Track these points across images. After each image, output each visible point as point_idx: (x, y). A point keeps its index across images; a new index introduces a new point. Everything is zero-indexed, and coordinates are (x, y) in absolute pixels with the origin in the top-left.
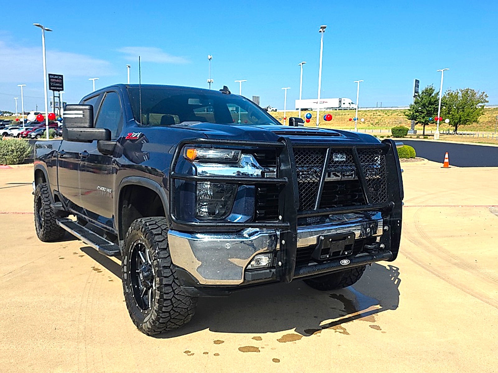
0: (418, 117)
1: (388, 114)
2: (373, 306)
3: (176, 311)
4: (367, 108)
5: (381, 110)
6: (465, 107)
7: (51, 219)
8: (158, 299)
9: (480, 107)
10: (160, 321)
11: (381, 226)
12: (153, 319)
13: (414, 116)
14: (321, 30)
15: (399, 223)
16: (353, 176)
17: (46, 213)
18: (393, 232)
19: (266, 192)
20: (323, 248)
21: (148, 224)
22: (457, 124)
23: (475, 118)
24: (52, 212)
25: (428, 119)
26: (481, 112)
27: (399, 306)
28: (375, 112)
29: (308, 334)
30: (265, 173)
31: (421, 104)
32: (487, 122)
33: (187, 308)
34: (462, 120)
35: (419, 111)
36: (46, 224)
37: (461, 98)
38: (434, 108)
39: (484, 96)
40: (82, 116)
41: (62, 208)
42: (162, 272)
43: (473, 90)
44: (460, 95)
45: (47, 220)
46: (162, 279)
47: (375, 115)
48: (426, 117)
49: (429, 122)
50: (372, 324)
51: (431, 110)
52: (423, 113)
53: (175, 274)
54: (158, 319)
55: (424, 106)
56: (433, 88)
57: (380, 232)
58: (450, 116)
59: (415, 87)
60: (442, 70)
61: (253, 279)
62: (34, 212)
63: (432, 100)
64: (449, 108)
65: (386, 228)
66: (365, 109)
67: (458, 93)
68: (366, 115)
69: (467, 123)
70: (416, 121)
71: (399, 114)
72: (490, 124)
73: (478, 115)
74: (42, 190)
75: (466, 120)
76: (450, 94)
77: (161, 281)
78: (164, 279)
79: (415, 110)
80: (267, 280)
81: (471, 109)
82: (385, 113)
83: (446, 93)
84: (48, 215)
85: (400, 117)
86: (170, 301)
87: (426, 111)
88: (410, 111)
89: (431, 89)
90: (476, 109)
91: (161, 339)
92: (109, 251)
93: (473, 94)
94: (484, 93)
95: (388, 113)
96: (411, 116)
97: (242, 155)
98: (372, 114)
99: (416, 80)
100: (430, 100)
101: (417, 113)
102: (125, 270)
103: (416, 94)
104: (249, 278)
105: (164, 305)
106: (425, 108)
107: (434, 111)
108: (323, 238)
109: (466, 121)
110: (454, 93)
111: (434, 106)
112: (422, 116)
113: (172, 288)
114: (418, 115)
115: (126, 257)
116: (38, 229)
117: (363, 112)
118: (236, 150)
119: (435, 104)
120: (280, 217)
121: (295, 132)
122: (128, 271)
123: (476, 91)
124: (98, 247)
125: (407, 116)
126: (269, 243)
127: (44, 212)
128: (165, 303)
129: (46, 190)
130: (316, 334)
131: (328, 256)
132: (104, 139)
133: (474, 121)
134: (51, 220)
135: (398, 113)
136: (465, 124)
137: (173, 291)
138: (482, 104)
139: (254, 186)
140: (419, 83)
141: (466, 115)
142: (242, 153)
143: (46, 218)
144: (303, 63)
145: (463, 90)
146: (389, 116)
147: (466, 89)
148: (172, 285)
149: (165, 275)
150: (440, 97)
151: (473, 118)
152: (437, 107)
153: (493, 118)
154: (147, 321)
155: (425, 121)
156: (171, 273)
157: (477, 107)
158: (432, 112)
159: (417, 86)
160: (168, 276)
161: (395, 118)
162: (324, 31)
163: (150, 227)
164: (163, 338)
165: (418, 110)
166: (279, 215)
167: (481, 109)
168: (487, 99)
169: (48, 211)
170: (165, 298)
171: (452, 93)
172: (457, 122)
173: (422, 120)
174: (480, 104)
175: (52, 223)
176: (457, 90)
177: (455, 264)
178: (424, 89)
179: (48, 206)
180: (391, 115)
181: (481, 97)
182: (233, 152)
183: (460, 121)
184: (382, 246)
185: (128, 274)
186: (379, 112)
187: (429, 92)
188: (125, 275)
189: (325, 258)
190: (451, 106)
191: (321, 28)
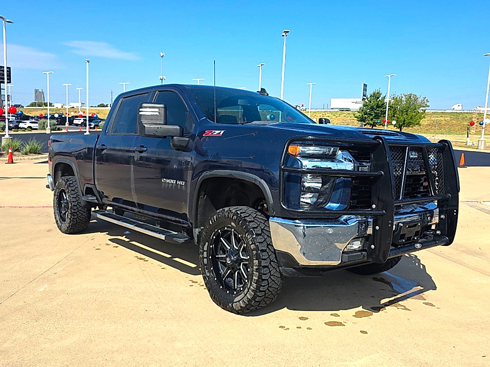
0: (366, 119)
1: (337, 116)
2: (415, 287)
3: (270, 290)
4: (316, 109)
5: (330, 111)
6: (408, 110)
7: (78, 211)
8: (257, 280)
9: (422, 111)
10: (256, 300)
11: (437, 215)
12: (249, 297)
13: (363, 118)
14: (284, 34)
15: (455, 212)
16: (419, 171)
17: (74, 205)
18: (449, 220)
19: (358, 184)
20: (401, 233)
21: (239, 212)
22: (402, 126)
23: (418, 121)
24: (79, 205)
25: (376, 121)
26: (423, 116)
27: (437, 286)
28: (324, 113)
29: (376, 311)
30: (360, 168)
31: (370, 106)
32: (427, 125)
33: (277, 288)
34: (406, 122)
35: (368, 113)
36: (72, 217)
37: (405, 102)
38: (381, 110)
39: (425, 101)
40: (157, 113)
41: (96, 200)
42: (261, 255)
43: (416, 95)
44: (404, 99)
45: (74, 212)
46: (261, 261)
47: (324, 116)
48: (374, 119)
49: (377, 124)
50: (424, 301)
51: (379, 113)
52: (372, 115)
53: (271, 257)
54: (254, 298)
55: (372, 108)
56: (381, 92)
57: (436, 220)
58: (395, 118)
59: (364, 90)
60: (389, 76)
61: (349, 260)
62: (53, 205)
63: (380, 103)
64: (394, 111)
65: (443, 216)
66: (315, 110)
67: (402, 97)
68: (316, 115)
69: (411, 126)
70: (365, 122)
71: (347, 116)
72: (429, 127)
73: (420, 118)
74: (68, 183)
75: (410, 122)
76: (395, 98)
77: (260, 263)
78: (262, 261)
79: (364, 113)
80: (359, 261)
81: (414, 112)
82: (333, 114)
83: (391, 97)
84: (75, 208)
85: (348, 118)
86: (266, 281)
87: (374, 114)
88: (359, 113)
89: (379, 93)
90: (419, 112)
91: (251, 317)
92: (179, 239)
93: (416, 99)
94: (425, 98)
95: (335, 115)
96: (360, 117)
97: (339, 151)
98: (321, 115)
99: (364, 84)
100: (378, 104)
101: (366, 116)
102: (205, 255)
103: (364, 97)
104: (346, 259)
105: (263, 285)
106: (373, 111)
107: (381, 113)
108: (402, 225)
109: (409, 124)
110: (398, 97)
111: (381, 109)
112: (371, 118)
113: (269, 269)
114: (366, 117)
115: (207, 243)
116: (59, 222)
117: (313, 113)
118: (335, 147)
119: (382, 107)
120: (374, 206)
121: (368, 132)
122: (208, 255)
123: (418, 96)
124: (164, 236)
125: (357, 117)
126: (363, 229)
127: (71, 204)
128: (263, 283)
129: (72, 183)
130: (383, 311)
131: (404, 241)
132: (179, 136)
133: (417, 124)
134: (78, 213)
135: (345, 114)
136: (409, 126)
137: (270, 272)
138: (423, 109)
139: (351, 179)
140: (367, 87)
141: (410, 118)
142: (339, 149)
143: (73, 211)
144: (262, 65)
145: (406, 94)
146: (337, 117)
147: (409, 94)
148: (269, 267)
149: (263, 258)
150: (387, 100)
151: (416, 121)
152: (385, 110)
153: (432, 122)
154: (241, 300)
155: (374, 123)
156: (268, 256)
157: (419, 111)
158: (380, 114)
159: (365, 90)
160: (266, 258)
161: (343, 120)
162: (286, 36)
163: (243, 215)
164: (252, 316)
165: (366, 113)
166: (373, 204)
167: (422, 113)
168: (428, 104)
169: (75, 204)
170: (263, 278)
171: (397, 98)
172: (402, 125)
173: (370, 122)
174: (422, 108)
175: (79, 215)
176: (401, 94)
177: (463, 251)
178: (372, 93)
179: (75, 199)
180: (339, 116)
181: (423, 102)
182: (332, 149)
183: (404, 124)
184: (438, 232)
185: (209, 260)
186: (328, 113)
187: (376, 96)
188: (205, 260)
189: (401, 243)
190: (396, 110)
191: (285, 32)
